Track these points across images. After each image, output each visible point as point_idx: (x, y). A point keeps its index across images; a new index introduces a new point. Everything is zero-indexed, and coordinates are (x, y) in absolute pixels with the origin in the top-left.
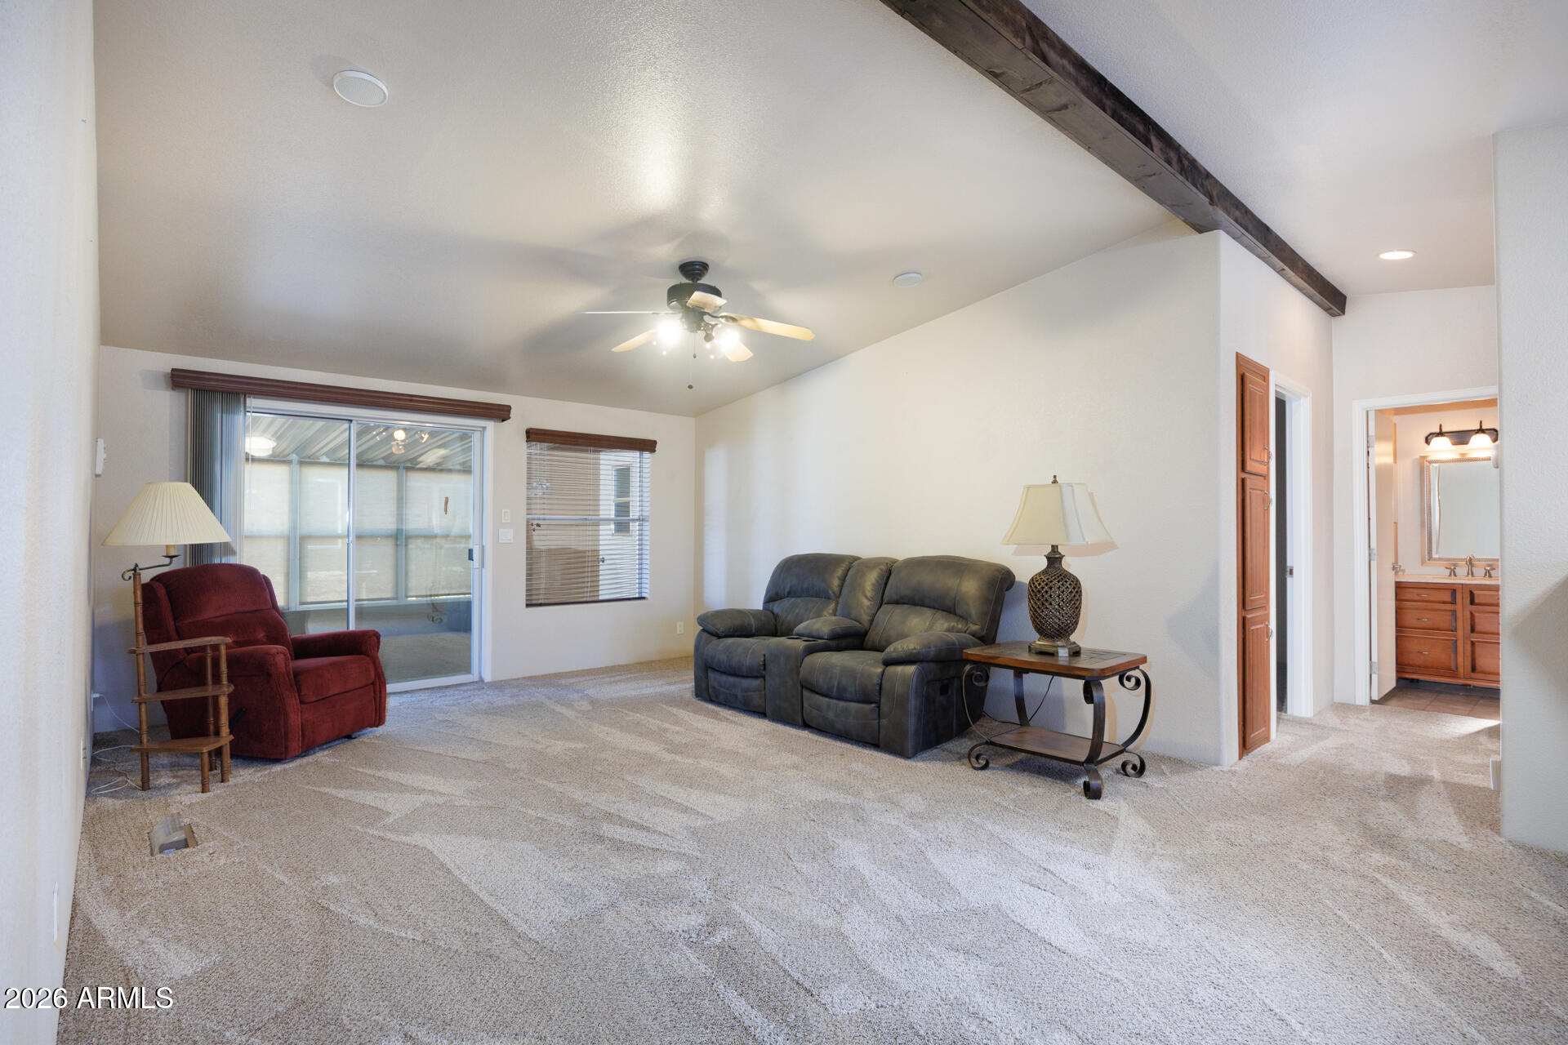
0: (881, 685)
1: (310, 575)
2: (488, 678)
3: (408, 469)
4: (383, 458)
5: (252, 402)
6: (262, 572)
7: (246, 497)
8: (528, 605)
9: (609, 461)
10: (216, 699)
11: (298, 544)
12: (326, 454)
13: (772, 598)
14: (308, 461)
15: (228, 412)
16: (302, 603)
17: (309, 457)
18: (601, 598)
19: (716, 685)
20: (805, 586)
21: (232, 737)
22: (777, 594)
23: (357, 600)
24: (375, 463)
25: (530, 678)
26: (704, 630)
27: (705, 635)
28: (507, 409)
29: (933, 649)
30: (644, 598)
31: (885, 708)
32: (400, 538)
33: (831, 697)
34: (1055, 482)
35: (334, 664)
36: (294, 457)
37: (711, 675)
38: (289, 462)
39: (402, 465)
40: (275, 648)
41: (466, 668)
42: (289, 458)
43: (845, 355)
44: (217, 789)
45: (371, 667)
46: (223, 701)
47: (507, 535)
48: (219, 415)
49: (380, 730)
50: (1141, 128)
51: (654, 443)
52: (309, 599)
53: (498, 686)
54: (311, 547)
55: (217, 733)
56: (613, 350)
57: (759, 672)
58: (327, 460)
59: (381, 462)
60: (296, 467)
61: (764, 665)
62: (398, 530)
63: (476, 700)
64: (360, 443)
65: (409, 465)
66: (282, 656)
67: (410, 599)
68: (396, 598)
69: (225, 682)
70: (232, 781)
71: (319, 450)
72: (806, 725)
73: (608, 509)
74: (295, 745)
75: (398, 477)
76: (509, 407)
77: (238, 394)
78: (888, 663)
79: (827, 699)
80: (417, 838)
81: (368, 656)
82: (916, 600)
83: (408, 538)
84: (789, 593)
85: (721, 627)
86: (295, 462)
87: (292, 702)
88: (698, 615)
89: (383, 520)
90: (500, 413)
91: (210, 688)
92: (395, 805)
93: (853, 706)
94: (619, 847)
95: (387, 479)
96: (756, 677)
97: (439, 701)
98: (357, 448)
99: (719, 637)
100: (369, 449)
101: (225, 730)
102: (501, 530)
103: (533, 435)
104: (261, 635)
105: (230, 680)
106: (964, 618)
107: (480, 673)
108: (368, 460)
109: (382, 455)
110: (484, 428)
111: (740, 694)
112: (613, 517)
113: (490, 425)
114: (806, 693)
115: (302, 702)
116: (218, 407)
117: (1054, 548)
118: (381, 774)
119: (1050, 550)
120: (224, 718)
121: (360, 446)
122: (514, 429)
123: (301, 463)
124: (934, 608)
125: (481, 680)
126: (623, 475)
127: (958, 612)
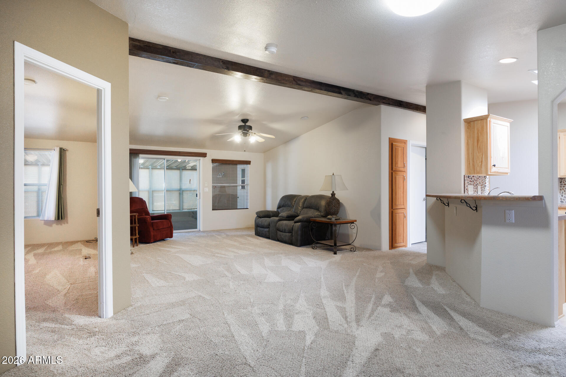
0: (293, 228)
1: (155, 204)
2: (201, 230)
3: (183, 169)
4: (176, 166)
5: (141, 155)
6: (144, 199)
7: (140, 180)
8: (213, 210)
9: (240, 167)
10: (135, 227)
11: (152, 192)
12: (159, 166)
13: (279, 207)
14: (154, 168)
15: (135, 158)
16: (153, 211)
17: (154, 167)
18: (238, 208)
19: (259, 231)
20: (286, 204)
21: (139, 236)
22: (280, 206)
23: (167, 210)
24: (173, 168)
25: (212, 231)
26: (257, 216)
27: (257, 217)
28: (206, 154)
29: (305, 219)
30: (248, 208)
31: (293, 234)
32: (181, 192)
33: (283, 232)
34: (333, 175)
35: (160, 221)
36: (150, 167)
37: (258, 228)
38: (149, 168)
39: (181, 169)
40: (147, 216)
41: (196, 228)
42: (149, 167)
43: (299, 136)
44: (136, 247)
45: (169, 223)
46: (137, 228)
47: (207, 190)
48: (133, 159)
49: (172, 239)
50: (337, 90)
51: (250, 162)
52: (155, 210)
53: (204, 232)
54: (155, 194)
55: (136, 235)
56: (228, 141)
57: (268, 227)
58: (159, 167)
59: (175, 168)
60: (151, 170)
61: (269, 224)
62: (180, 189)
63: (196, 235)
64: (167, 163)
65: (183, 168)
66: (149, 218)
67: (184, 210)
68: (180, 210)
69: (137, 224)
70: (139, 246)
71: (157, 165)
72: (278, 240)
73: (239, 183)
74: (152, 240)
75: (180, 172)
76: (206, 153)
77: (137, 154)
78: (295, 222)
79: (282, 233)
80: (177, 254)
81: (169, 220)
82: (309, 207)
83: (183, 191)
84: (283, 206)
85: (261, 215)
86: (150, 168)
87: (151, 229)
88: (256, 212)
89: (176, 186)
90: (204, 155)
91: (134, 225)
92: (173, 250)
93: (287, 234)
94: (217, 257)
95: (177, 172)
96: (268, 228)
97: (187, 234)
98: (166, 165)
99: (261, 218)
100: (171, 164)
101: (137, 234)
102: (205, 188)
103: (214, 161)
104: (144, 214)
105: (138, 224)
106: (320, 212)
107: (199, 229)
108: (171, 167)
109: (175, 166)
110: (200, 159)
111: (264, 233)
112: (241, 184)
113: (201, 158)
114: (278, 231)
115: (153, 230)
116: (133, 157)
117: (333, 192)
118: (171, 246)
119: (332, 192)
120: (137, 232)
121: (167, 164)
122: (208, 159)
123: (152, 169)
124: (314, 209)
125: (200, 231)
126: (243, 171)
127: (320, 210)
